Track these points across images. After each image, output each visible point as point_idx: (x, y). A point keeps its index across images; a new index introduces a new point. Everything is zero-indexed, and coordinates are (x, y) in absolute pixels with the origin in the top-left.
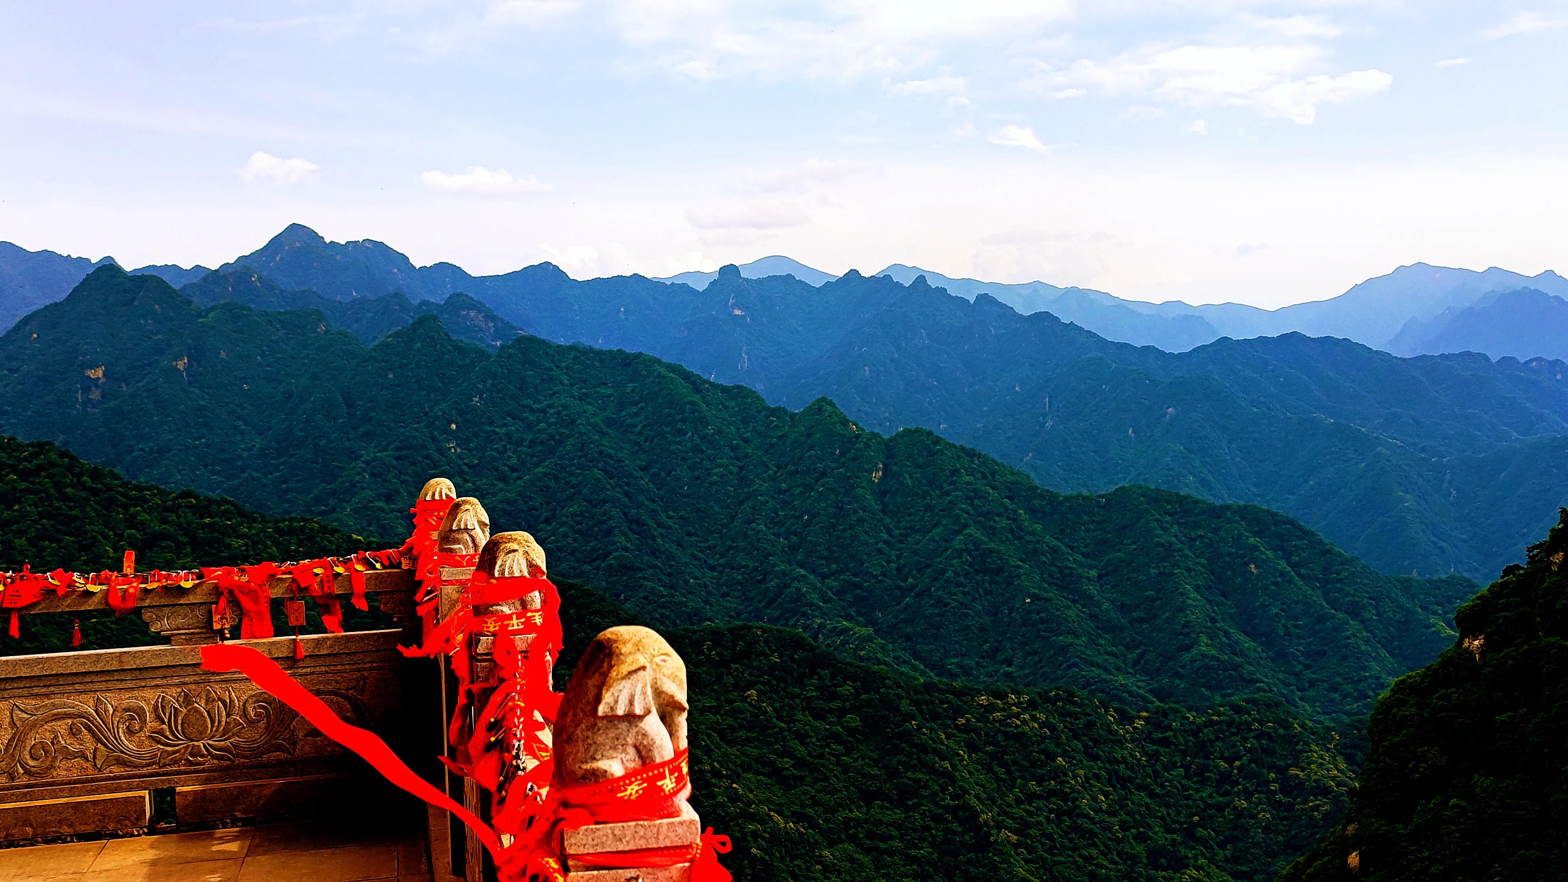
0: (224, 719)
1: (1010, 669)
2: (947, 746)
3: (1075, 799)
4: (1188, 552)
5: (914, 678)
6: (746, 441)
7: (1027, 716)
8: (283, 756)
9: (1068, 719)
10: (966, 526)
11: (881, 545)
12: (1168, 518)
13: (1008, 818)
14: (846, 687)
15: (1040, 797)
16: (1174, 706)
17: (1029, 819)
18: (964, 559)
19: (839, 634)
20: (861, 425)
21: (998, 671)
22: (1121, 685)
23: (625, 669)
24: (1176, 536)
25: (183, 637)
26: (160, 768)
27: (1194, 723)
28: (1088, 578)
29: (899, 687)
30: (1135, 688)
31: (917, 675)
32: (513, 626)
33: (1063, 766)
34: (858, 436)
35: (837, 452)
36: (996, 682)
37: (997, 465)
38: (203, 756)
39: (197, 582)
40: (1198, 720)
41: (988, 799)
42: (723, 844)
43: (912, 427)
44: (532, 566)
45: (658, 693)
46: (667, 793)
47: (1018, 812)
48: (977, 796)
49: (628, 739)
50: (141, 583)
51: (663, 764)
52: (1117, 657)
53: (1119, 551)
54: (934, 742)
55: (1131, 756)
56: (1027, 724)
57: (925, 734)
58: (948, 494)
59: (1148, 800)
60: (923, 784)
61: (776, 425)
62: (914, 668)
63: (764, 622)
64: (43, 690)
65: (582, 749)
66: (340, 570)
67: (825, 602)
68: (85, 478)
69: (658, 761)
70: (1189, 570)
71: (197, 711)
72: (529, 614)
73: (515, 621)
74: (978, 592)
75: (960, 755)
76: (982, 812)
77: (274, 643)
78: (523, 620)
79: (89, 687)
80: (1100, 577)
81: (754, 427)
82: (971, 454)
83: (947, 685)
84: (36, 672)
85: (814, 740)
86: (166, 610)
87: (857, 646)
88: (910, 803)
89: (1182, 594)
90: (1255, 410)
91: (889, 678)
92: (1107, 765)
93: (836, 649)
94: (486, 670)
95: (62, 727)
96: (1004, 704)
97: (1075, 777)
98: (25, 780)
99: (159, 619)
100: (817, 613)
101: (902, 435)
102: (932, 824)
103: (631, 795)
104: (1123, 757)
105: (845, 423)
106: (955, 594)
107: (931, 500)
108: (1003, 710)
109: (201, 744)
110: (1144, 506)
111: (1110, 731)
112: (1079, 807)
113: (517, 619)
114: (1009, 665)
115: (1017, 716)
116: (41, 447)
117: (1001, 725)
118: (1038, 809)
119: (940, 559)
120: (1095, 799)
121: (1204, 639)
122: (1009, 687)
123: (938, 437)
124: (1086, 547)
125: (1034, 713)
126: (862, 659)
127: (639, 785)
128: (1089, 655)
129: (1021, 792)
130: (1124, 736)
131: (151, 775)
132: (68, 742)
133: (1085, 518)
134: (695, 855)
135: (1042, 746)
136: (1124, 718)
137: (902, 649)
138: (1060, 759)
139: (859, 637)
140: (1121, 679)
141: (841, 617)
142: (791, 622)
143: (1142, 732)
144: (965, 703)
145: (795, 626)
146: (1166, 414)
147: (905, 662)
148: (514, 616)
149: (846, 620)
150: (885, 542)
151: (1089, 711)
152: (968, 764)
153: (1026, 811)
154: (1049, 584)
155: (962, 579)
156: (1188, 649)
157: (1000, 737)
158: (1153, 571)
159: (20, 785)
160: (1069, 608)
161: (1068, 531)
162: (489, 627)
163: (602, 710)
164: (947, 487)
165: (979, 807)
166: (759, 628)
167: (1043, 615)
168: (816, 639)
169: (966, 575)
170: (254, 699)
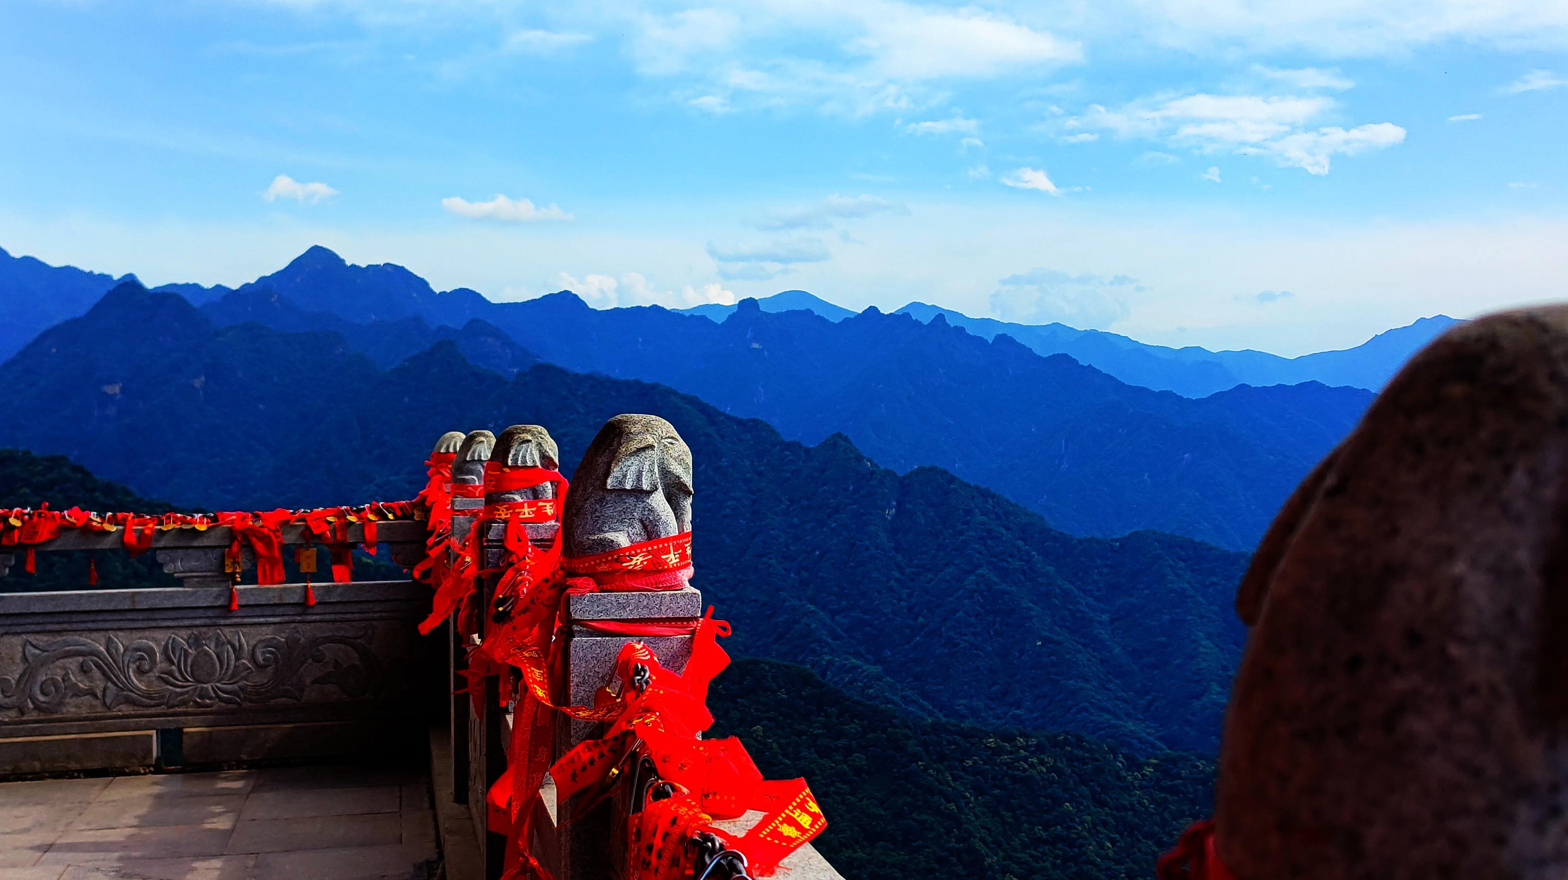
0: (233, 662)
1: (1018, 712)
2: (954, 788)
3: (1082, 845)
4: (1200, 599)
5: (923, 719)
6: (760, 474)
7: (1035, 760)
8: (290, 701)
9: (1076, 764)
10: (978, 566)
11: (892, 583)
12: (1182, 564)
13: (1014, 862)
14: (853, 725)
15: (1046, 842)
16: (1183, 753)
17: (1034, 864)
18: (976, 599)
19: (848, 671)
20: (875, 461)
21: (1007, 713)
22: (1131, 731)
23: (634, 446)
24: (1189, 583)
25: (196, 580)
26: (169, 708)
27: (1203, 772)
28: (1100, 623)
29: (907, 727)
30: (1144, 735)
31: (925, 715)
32: (524, 514)
33: (1069, 811)
34: (873, 473)
35: (851, 488)
36: (1006, 723)
37: (1011, 505)
38: (210, 698)
39: (211, 525)
40: (1208, 769)
41: (993, 843)
42: (724, 629)
43: (927, 465)
44: (544, 457)
45: (665, 472)
46: (671, 566)
47: (1024, 857)
48: (982, 840)
49: (635, 514)
50: (157, 525)
51: (668, 540)
52: (1127, 703)
53: (1131, 596)
54: (940, 783)
55: (1140, 803)
56: (1035, 768)
57: (932, 776)
58: (961, 533)
59: (1156, 849)
60: (928, 825)
61: (790, 460)
62: (922, 708)
63: (773, 658)
64: (57, 627)
65: (589, 521)
66: (352, 518)
67: (834, 639)
68: (97, 494)
69: (663, 536)
70: (1201, 617)
71: (206, 653)
72: (540, 504)
73: (526, 510)
74: (989, 633)
75: (967, 798)
76: (987, 856)
77: (285, 589)
78: (534, 509)
79: (101, 625)
80: (1112, 621)
81: (768, 461)
82: (986, 494)
83: (954, 726)
84: (50, 608)
85: (819, 778)
86: (181, 552)
87: (865, 683)
88: (915, 844)
89: (1194, 641)
90: (1272, 458)
91: (896, 717)
92: (1115, 812)
93: (844, 686)
94: (497, 556)
95: (73, 663)
96: (1012, 747)
97: (1082, 823)
98: (34, 715)
99: (173, 561)
100: (826, 650)
101: (916, 473)
102: (937, 866)
103: (636, 565)
104: (1131, 804)
105: (859, 459)
106: (965, 635)
107: (944, 539)
108: (1011, 753)
109: (209, 686)
110: (1158, 551)
111: (1119, 778)
112: (1085, 853)
113: (528, 508)
114: (1018, 708)
115: (1025, 759)
116: (56, 462)
117: (1008, 768)
118: (1043, 854)
119: (950, 599)
120: (1102, 846)
121: (1216, 688)
122: (1017, 729)
123: (952, 476)
124: (1098, 591)
125: (1042, 756)
126: (870, 697)
127: (644, 556)
128: (1098, 700)
129: (1027, 837)
130: (1132, 782)
131: (159, 715)
132: (79, 679)
133: (1099, 561)
134: (696, 628)
135: (1050, 791)
136: (1133, 764)
137: (911, 689)
138: (1067, 804)
139: (866, 676)
140: (1130, 725)
141: (850, 654)
142: (800, 658)
143: (1151, 779)
144: (973, 744)
145: (803, 662)
146: (1183, 459)
147: (914, 702)
148: (526, 505)
149: (855, 658)
150: (896, 580)
151: (1097, 756)
152: (974, 807)
153: (1031, 856)
154: (1060, 627)
155: (973, 620)
156: (1198, 696)
157: (1007, 781)
158: (1166, 618)
159: (29, 720)
160: (1080, 652)
161: (1080, 574)
162: (500, 515)
163: (610, 483)
164: (960, 527)
165: (984, 850)
166: (767, 663)
167: (1054, 658)
168: (824, 675)
169: (977, 615)
170: (263, 644)
